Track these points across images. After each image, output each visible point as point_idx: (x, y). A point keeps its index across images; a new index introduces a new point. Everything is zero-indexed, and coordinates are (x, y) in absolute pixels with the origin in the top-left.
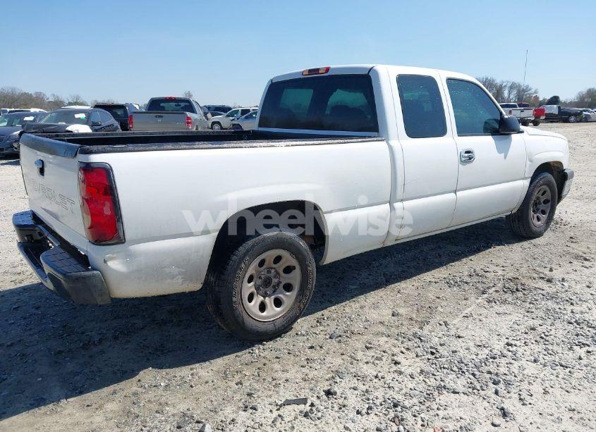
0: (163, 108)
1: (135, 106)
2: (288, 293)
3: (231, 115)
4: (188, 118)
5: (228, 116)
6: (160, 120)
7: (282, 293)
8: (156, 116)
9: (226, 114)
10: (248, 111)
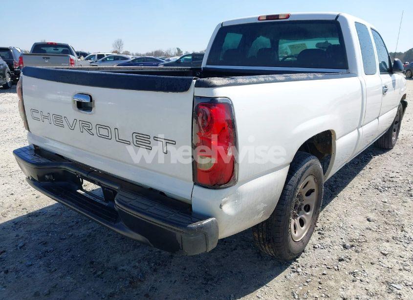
0: (44, 52)
1: (18, 49)
2: (308, 213)
3: (89, 58)
4: (72, 60)
5: (87, 59)
6: (47, 61)
7: (304, 214)
8: (44, 58)
9: (85, 58)
10: (103, 56)
